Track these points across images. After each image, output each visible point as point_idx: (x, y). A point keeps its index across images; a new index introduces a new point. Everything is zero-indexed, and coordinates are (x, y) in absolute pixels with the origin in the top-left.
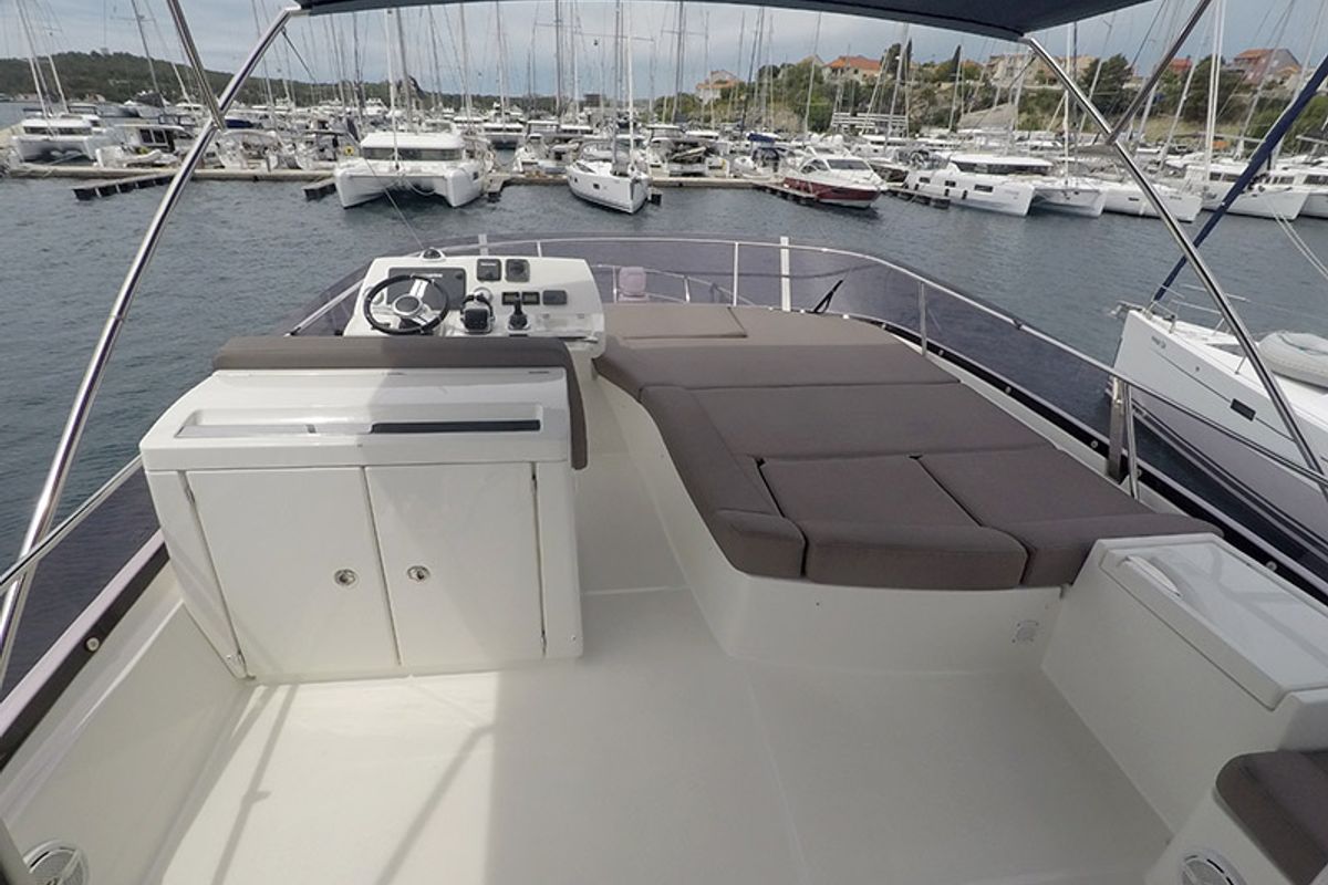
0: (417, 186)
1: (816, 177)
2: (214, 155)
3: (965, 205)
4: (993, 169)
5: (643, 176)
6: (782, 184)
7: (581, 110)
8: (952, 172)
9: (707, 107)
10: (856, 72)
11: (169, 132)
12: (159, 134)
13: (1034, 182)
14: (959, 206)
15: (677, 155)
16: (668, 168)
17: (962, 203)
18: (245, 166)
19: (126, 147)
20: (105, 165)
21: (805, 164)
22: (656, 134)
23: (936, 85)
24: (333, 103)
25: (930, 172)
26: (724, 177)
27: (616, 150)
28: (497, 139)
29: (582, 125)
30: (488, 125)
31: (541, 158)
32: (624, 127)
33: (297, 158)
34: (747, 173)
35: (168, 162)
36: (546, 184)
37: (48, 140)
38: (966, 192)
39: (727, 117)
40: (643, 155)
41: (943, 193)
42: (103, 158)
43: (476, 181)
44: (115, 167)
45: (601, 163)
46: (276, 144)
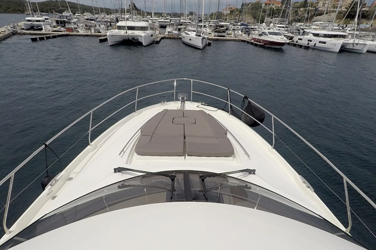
0: (133, 39)
1: (263, 38)
2: (77, 28)
3: (315, 48)
4: (325, 36)
5: (206, 36)
6: (251, 40)
7: (188, 17)
8: (311, 37)
9: (226, 16)
10: (273, 5)
11: (64, 21)
12: (61, 22)
13: (342, 41)
14: (312, 48)
15: (217, 30)
16: (214, 34)
17: (314, 47)
18: (85, 32)
19: (51, 26)
20: (45, 31)
21: (260, 33)
22: (210, 23)
23: (299, 9)
24: (117, 14)
25: (303, 36)
26: (232, 37)
27: (197, 28)
28: (162, 25)
29: (187, 20)
30: (159, 20)
31: (174, 30)
32: (201, 21)
33: (100, 29)
34: (239, 36)
35: (63, 30)
36: (174, 39)
37: (32, 23)
38: (315, 44)
39: (232, 19)
40: (206, 30)
41: (307, 44)
42: (44, 29)
43: (152, 37)
44: (47, 32)
45: (192, 32)
46: (95, 25)
